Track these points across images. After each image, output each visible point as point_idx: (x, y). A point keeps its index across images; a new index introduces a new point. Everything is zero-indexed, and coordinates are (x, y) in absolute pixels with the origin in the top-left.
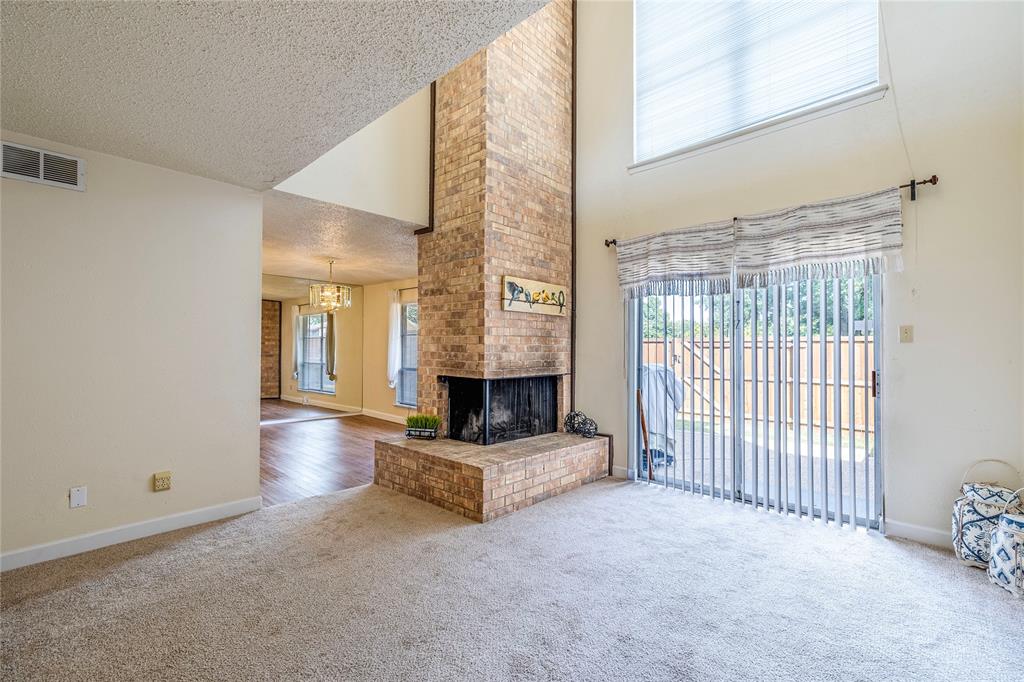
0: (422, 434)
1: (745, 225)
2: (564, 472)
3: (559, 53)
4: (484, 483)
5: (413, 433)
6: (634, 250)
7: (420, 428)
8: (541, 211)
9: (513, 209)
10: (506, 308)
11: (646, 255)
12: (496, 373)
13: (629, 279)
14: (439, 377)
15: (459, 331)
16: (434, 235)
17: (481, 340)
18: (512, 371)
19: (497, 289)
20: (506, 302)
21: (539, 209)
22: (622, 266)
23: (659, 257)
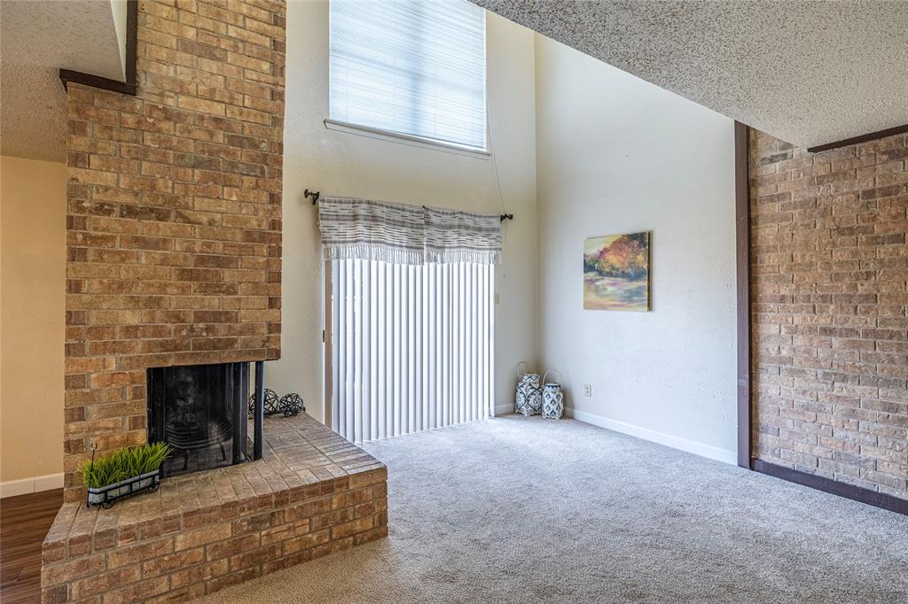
1: (431, 214)
6: (339, 209)
14: (153, 372)
17: (274, 303)
22: (325, 223)
23: (366, 223)
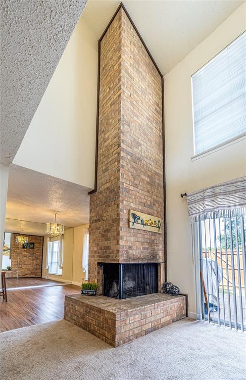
0: (89, 293)
2: (162, 315)
3: (156, 110)
4: (116, 322)
5: (84, 292)
6: (196, 197)
7: (88, 290)
8: (148, 181)
9: (134, 177)
10: (131, 226)
11: (203, 199)
12: (126, 260)
13: (194, 212)
14: (98, 263)
15: (108, 239)
16: (97, 193)
17: (118, 243)
18: (134, 260)
19: (126, 217)
20: (131, 224)
21: (147, 179)
22: (190, 206)
23: (210, 199)
